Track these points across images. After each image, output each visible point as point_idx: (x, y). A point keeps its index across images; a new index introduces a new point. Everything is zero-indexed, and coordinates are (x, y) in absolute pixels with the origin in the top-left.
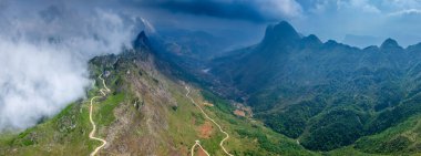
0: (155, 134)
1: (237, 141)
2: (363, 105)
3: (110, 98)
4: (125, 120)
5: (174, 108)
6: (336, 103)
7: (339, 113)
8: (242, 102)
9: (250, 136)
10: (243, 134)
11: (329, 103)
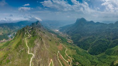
0: (47, 49)
1: (70, 51)
2: (108, 39)
3: (32, 38)
4: (38, 45)
5: (50, 40)
6: (99, 38)
7: (100, 41)
8: (69, 38)
9: (73, 49)
10: (71, 48)
11: (97, 38)
